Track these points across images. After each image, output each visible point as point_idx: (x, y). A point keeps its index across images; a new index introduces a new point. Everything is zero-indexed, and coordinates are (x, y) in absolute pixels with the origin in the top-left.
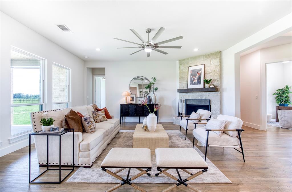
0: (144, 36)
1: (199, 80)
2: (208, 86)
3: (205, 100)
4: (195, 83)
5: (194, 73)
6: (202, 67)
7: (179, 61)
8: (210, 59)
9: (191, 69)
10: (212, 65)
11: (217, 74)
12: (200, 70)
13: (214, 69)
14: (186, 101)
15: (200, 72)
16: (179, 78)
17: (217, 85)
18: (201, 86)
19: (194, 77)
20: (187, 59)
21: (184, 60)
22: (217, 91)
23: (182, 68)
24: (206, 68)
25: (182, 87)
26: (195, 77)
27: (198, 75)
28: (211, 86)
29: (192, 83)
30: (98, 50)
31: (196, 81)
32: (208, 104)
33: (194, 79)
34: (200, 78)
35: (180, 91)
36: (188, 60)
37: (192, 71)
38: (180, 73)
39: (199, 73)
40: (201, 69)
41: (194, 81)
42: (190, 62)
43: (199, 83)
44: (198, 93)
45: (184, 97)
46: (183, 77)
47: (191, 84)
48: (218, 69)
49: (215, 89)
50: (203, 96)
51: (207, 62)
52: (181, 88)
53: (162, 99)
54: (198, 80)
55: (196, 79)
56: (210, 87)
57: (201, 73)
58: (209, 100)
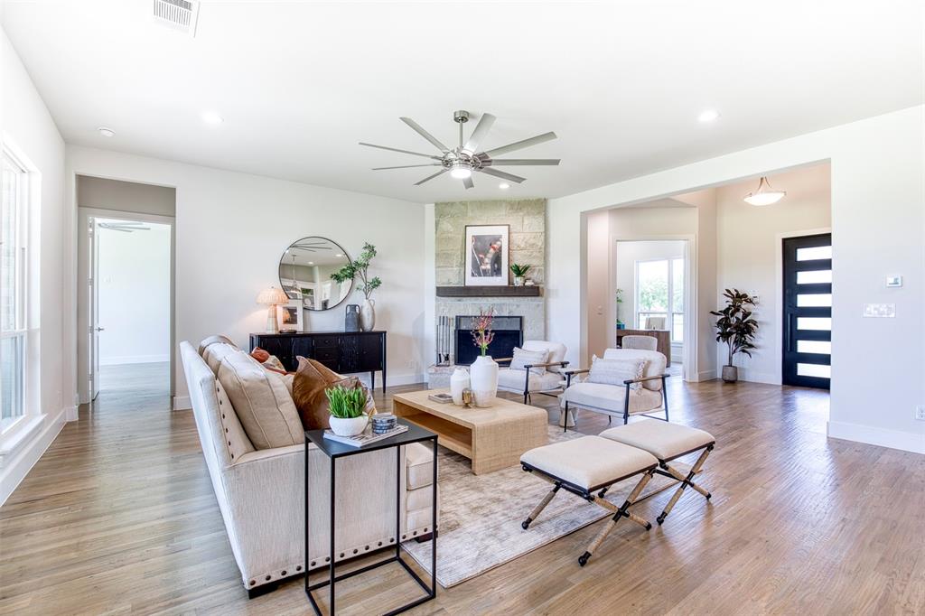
0: (448, 132)
1: (496, 266)
2: (522, 281)
3: (508, 317)
4: (485, 273)
5: (482, 245)
6: (503, 231)
7: (436, 204)
8: (521, 214)
9: (471, 232)
10: (527, 231)
11: (539, 255)
12: (497, 239)
13: (532, 241)
14: (458, 319)
15: (499, 243)
16: (437, 255)
17: (539, 281)
18: (502, 281)
19: (481, 256)
20: (461, 202)
21: (452, 204)
22: (538, 296)
23: (446, 225)
24: (514, 236)
25: (445, 280)
26: (485, 255)
27: (492, 250)
28: (529, 283)
29: (477, 271)
30: (211, 119)
31: (489, 267)
32: (518, 328)
33: (481, 260)
34: (497, 260)
35: (443, 292)
36: (463, 207)
37: (477, 238)
38: (439, 240)
39: (495, 246)
40: (501, 236)
41: (483, 267)
42: (470, 214)
43: (497, 272)
44: (489, 299)
45: (450, 310)
46: (449, 252)
47: (473, 275)
48: (540, 244)
49: (535, 291)
50: (504, 307)
51: (514, 220)
52: (443, 284)
53: (386, 313)
54: (492, 265)
55: (487, 260)
56: (526, 284)
57: (501, 247)
58: (521, 318)
